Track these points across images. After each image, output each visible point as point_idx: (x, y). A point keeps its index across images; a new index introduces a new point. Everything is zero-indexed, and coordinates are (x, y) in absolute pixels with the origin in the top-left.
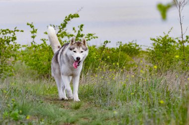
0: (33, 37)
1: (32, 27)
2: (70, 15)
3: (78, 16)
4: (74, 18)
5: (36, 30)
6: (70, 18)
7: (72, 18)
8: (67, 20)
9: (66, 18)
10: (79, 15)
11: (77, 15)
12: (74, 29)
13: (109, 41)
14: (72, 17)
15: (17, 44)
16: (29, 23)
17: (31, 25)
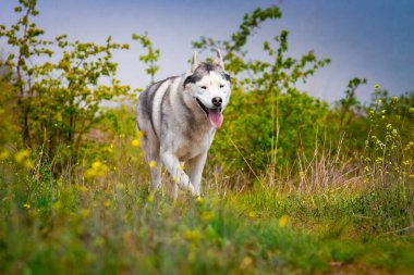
0: (151, 71)
1: (146, 43)
2: (258, 11)
3: (278, 15)
4: (268, 19)
5: (158, 52)
6: (258, 20)
7: (263, 19)
8: (249, 25)
9: (246, 18)
10: (281, 10)
11: (276, 11)
12: (266, 47)
13: (362, 79)
14: (263, 17)
15: (120, 85)
16: (137, 34)
17: (143, 39)
